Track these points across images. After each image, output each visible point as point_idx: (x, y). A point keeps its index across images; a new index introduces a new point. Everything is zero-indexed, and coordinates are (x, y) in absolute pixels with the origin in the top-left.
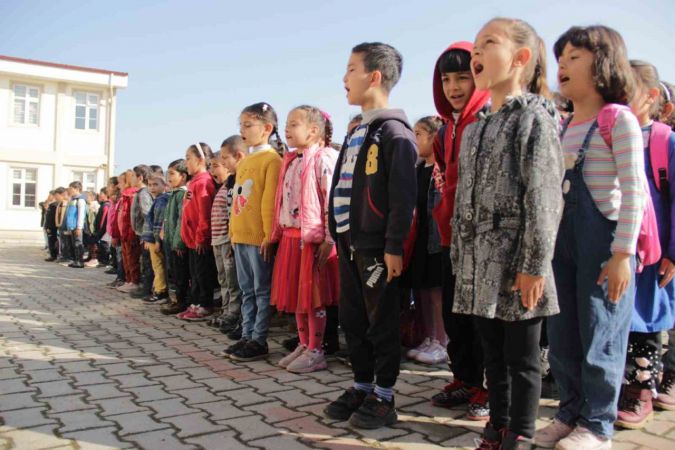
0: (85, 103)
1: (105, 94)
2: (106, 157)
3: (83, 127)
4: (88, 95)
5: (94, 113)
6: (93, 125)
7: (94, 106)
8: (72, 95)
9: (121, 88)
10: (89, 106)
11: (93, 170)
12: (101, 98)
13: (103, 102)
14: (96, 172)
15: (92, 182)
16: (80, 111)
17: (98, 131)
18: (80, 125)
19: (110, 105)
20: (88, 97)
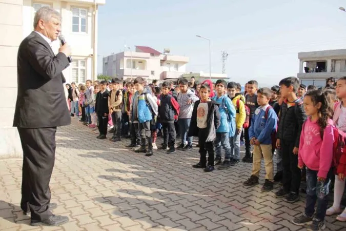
0: (78, 15)
1: (91, 9)
2: (92, 50)
3: (77, 31)
4: (80, 9)
5: (84, 21)
6: (84, 29)
7: (84, 17)
8: (71, 10)
9: (102, 5)
10: (81, 16)
11: (84, 58)
12: (88, 11)
13: (90, 14)
14: (86, 59)
15: (84, 66)
16: (75, 20)
17: (87, 33)
18: (75, 29)
19: (95, 16)
20: (80, 12)
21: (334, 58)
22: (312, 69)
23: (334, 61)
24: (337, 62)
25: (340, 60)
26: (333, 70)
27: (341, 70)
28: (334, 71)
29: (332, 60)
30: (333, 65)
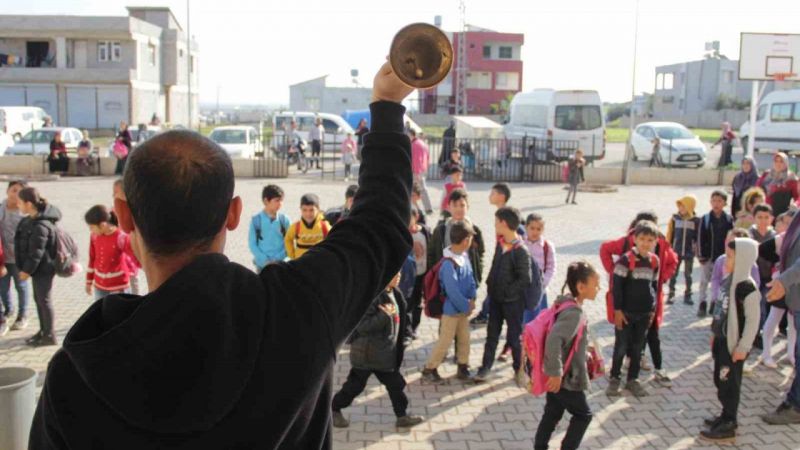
21: (71, 35)
22: (17, 60)
23: (72, 42)
24: (77, 43)
25: (86, 40)
26: (70, 62)
27: (89, 66)
28: (73, 66)
29: (67, 40)
30: (70, 51)
